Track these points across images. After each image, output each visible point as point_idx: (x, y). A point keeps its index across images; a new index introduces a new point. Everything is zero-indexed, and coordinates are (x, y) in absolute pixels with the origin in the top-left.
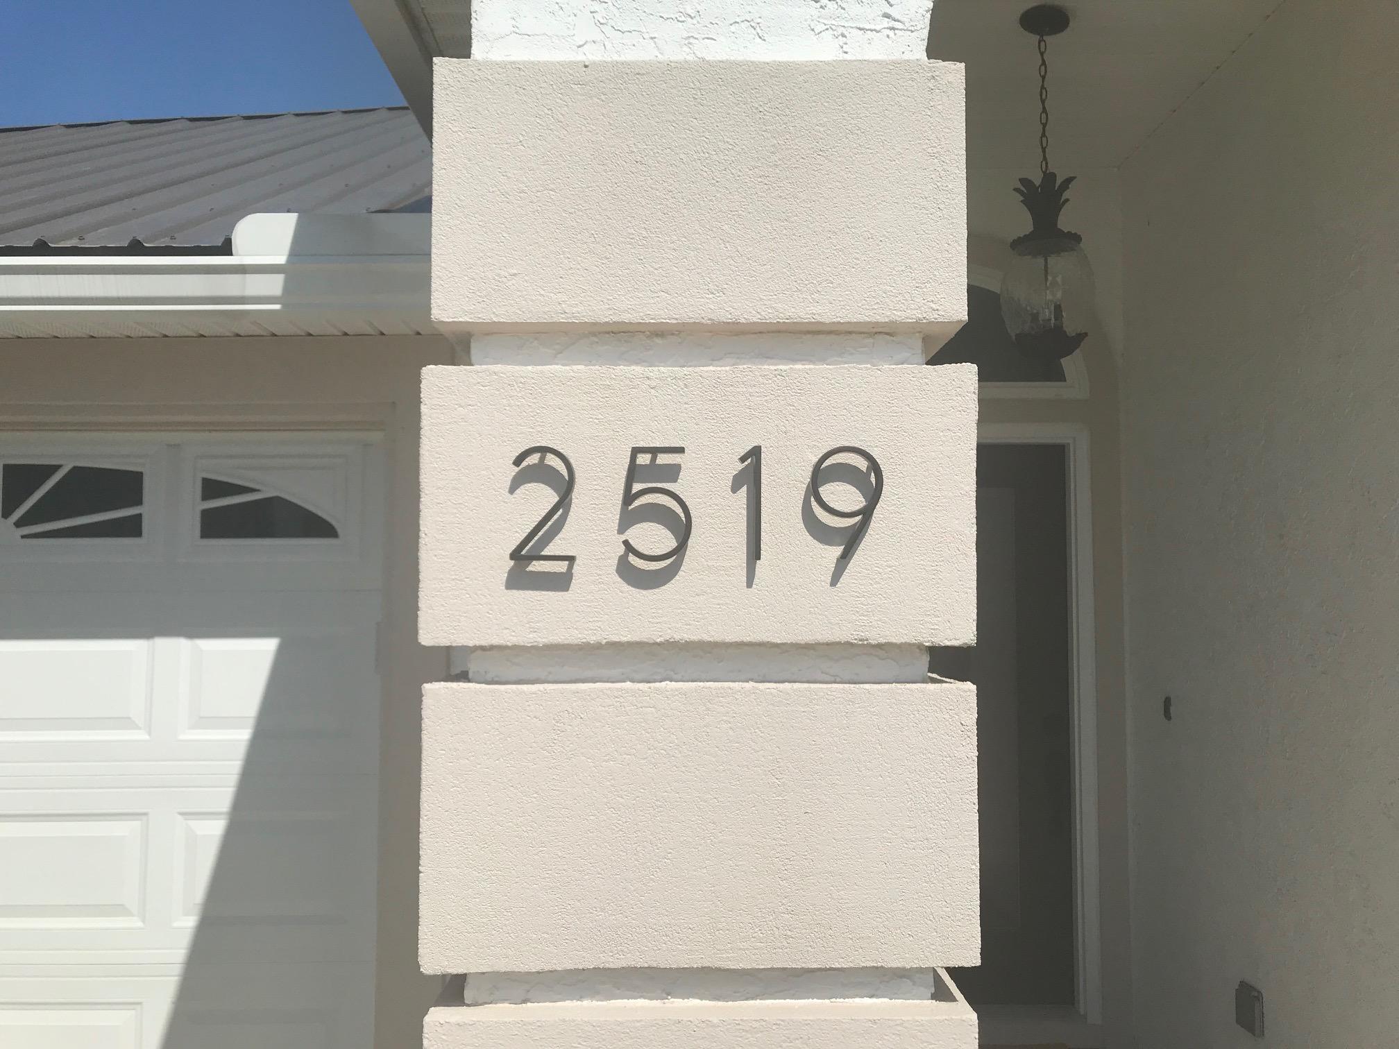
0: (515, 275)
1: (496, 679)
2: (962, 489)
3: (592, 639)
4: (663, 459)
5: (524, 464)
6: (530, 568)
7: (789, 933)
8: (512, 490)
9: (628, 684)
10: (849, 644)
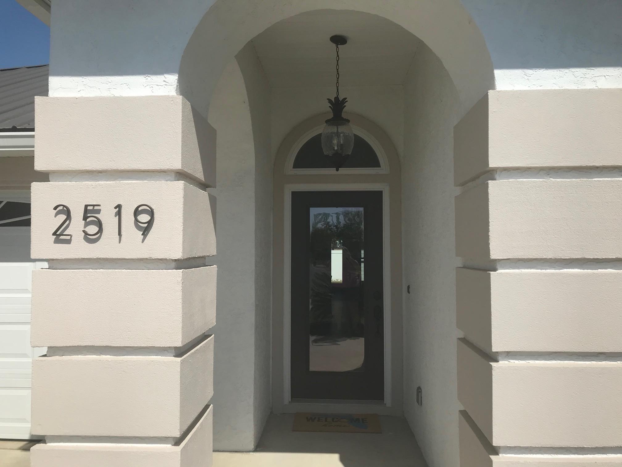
0: (57, 157)
1: (55, 268)
2: (178, 216)
3: (77, 257)
4: (96, 208)
5: (58, 209)
6: (60, 238)
7: (130, 337)
8: (55, 216)
9: (91, 270)
10: (147, 259)
